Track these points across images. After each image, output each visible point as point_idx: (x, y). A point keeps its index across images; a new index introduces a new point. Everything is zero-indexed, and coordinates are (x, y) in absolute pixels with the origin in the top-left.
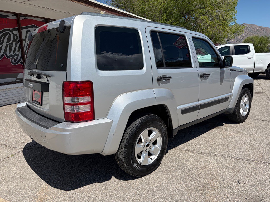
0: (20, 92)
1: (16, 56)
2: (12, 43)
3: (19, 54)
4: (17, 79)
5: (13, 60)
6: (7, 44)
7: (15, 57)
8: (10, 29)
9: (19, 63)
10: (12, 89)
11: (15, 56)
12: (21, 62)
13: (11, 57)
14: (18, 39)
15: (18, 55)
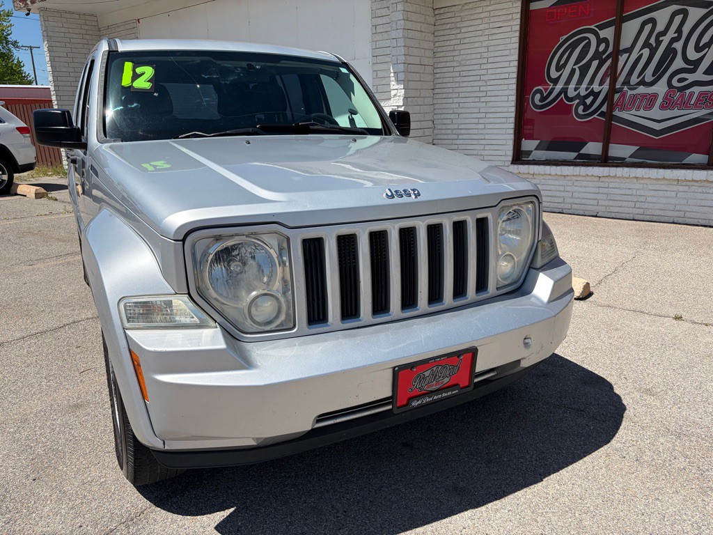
0: (569, 188)
1: (591, 98)
2: (588, 65)
3: (600, 91)
4: (581, 156)
5: (581, 108)
6: (576, 67)
7: (588, 101)
8: (592, 27)
9: (595, 116)
10: (550, 177)
11: (587, 97)
12: (602, 114)
13: (578, 101)
14: (610, 50)
15: (596, 95)
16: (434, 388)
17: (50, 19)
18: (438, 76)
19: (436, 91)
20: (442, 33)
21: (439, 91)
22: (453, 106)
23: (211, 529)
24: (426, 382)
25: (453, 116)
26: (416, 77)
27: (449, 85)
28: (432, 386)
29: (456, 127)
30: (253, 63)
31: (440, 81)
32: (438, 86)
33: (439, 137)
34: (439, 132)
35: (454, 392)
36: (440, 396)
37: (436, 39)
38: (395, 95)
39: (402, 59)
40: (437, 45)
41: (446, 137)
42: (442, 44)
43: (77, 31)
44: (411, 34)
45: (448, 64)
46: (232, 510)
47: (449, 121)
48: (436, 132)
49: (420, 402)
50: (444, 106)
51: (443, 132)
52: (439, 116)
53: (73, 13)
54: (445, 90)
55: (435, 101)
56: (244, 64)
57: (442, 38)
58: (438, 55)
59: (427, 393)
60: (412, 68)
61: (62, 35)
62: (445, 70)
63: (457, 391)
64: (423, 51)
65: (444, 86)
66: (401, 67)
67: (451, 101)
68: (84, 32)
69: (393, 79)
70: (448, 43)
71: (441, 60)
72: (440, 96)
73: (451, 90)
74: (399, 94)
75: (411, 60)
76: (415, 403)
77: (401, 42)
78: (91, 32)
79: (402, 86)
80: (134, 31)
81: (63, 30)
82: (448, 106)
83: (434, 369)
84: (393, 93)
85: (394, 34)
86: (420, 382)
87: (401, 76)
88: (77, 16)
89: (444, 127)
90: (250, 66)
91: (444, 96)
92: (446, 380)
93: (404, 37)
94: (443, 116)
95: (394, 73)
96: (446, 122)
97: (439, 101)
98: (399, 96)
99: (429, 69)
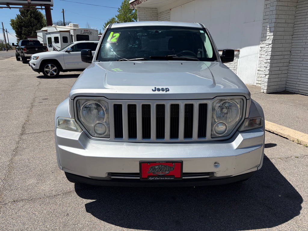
16: (161, 174)
17: (141, 11)
18: (296, 28)
19: (294, 36)
20: (300, 6)
21: (296, 36)
22: (302, 44)
23: (84, 205)
24: (157, 171)
25: (301, 49)
26: (281, 29)
27: (301, 33)
28: (160, 173)
29: (303, 54)
30: (158, 30)
31: (297, 31)
32: (295, 34)
33: (293, 59)
34: (293, 57)
35: (171, 179)
36: (164, 178)
37: (297, 10)
38: (269, 39)
39: (274, 20)
40: (297, 12)
41: (296, 60)
42: (300, 12)
43: (149, 15)
44: (280, 8)
45: (302, 22)
46: (95, 200)
47: (299, 52)
48: (292, 57)
49: (153, 178)
50: (297, 44)
51: (295, 57)
52: (294, 49)
53: (149, 8)
54: (299, 36)
55: (293, 41)
56: (154, 31)
57: (300, 9)
58: (297, 18)
59: (157, 176)
60: (280, 25)
61: (144, 17)
62: (300, 25)
63: (173, 178)
64: (288, 16)
65: (298, 33)
66: (273, 25)
67: (301, 41)
68: (152, 15)
69: (268, 30)
70: (303, 11)
71: (299, 20)
72: (296, 39)
73: (302, 36)
74: (270, 38)
75: (279, 21)
76: (151, 179)
77: (274, 12)
78: (154, 15)
79: (272, 34)
80: (169, 14)
81: (145, 15)
82: (300, 44)
83: (160, 166)
84: (268, 37)
85: (271, 9)
86: (153, 170)
87: (273, 29)
88: (150, 9)
89: (296, 54)
90: (157, 32)
91: (298, 39)
92: (167, 172)
93: (276, 10)
94: (296, 49)
95: (269, 28)
96: (297, 52)
97: (295, 41)
98: (270, 39)
99: (292, 25)
